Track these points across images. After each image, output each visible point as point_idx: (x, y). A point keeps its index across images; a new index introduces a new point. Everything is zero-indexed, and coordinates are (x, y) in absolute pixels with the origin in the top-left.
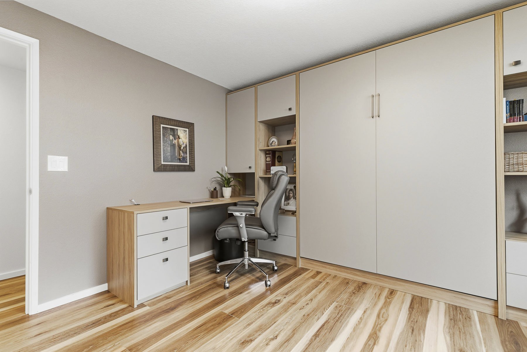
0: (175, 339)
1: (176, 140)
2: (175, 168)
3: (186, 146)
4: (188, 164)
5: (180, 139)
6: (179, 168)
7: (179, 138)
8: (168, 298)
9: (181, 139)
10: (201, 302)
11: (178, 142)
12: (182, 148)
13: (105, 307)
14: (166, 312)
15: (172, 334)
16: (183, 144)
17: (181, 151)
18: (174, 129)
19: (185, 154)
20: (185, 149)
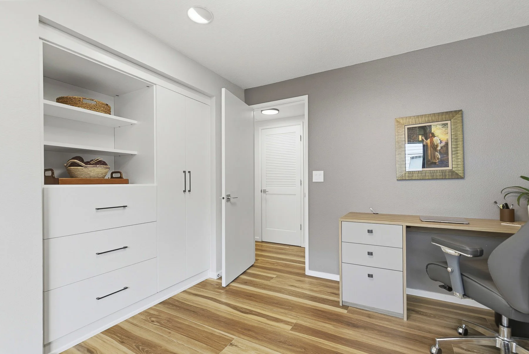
0: (317, 344)
1: (429, 139)
2: (427, 174)
3: (447, 144)
4: (450, 168)
5: (435, 138)
6: (433, 174)
7: (433, 135)
8: (369, 316)
9: (437, 136)
10: (384, 341)
11: (432, 142)
12: (439, 148)
13: (331, 293)
14: (348, 324)
15: (322, 340)
16: (441, 142)
17: (438, 152)
18: (425, 126)
19: (445, 155)
20: (444, 149)
